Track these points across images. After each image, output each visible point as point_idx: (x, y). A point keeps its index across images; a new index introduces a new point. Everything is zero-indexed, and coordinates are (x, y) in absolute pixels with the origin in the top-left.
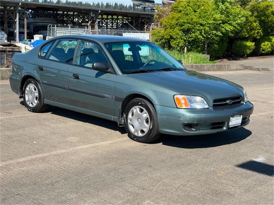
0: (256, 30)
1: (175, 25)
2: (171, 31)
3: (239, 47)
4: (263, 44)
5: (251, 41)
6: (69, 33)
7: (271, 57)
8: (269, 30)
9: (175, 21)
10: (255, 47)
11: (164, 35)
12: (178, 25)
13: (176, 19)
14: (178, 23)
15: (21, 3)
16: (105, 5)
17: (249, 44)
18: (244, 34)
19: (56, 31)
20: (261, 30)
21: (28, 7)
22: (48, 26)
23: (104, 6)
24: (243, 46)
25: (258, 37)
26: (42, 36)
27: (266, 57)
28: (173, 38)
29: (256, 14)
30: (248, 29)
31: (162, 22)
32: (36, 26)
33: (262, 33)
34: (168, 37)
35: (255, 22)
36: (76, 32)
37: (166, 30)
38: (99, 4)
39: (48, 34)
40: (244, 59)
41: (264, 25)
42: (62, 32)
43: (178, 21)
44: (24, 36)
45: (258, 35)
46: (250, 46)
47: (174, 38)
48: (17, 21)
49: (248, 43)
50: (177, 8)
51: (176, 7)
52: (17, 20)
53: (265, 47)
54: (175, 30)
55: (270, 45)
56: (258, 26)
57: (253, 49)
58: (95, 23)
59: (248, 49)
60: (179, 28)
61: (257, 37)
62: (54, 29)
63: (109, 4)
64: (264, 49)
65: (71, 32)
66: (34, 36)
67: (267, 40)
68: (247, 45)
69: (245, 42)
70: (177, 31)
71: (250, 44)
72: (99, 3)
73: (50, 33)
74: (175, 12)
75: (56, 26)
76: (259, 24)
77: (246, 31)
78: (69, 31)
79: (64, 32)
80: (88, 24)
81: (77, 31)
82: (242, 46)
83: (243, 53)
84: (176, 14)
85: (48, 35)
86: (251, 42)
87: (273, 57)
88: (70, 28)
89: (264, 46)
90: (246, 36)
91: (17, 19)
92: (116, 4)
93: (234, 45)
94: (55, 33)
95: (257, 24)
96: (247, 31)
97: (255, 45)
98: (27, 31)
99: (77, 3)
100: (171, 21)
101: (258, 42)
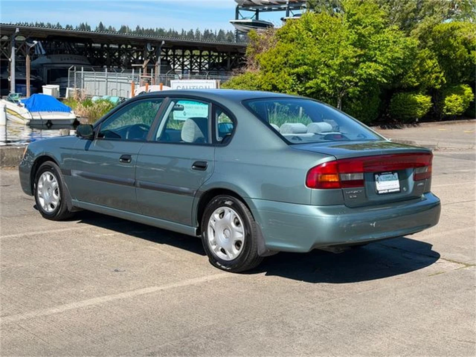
0: (432, 74)
1: (280, 65)
2: (273, 76)
3: (403, 105)
4: (448, 98)
5: (424, 93)
6: (105, 81)
7: (462, 122)
8: (459, 74)
9: (282, 58)
10: (432, 105)
11: (261, 83)
12: (288, 65)
13: (283, 54)
14: (288, 61)
15: (20, 29)
16: (203, 34)
17: (421, 99)
18: (410, 81)
19: (84, 77)
20: (443, 73)
21: (32, 36)
22: (70, 69)
23: (200, 36)
24: (410, 103)
25: (438, 87)
26: (57, 87)
27: (455, 123)
28: (278, 88)
29: (431, 43)
30: (418, 71)
31: (259, 60)
32: (52, 69)
33: (444, 79)
34: (268, 87)
35: (431, 58)
36: (115, 79)
37: (265, 74)
38: (193, 33)
39: (70, 83)
40: (411, 127)
41: (448, 64)
42: (94, 79)
43: (288, 59)
44: (26, 87)
45: (437, 82)
46: (422, 102)
47: (280, 89)
48: (11, 61)
49: (418, 97)
50: (285, 35)
51: (284, 33)
52: (12, 59)
53: (451, 104)
54: (282, 73)
55: (460, 100)
56: (437, 66)
57: (429, 107)
58: (155, 64)
59: (419, 107)
60: (289, 70)
61: (435, 85)
62: (81, 73)
63: (210, 32)
64: (449, 108)
65: (109, 80)
66: (43, 86)
67: (455, 91)
68: (416, 101)
69: (412, 95)
70: (285, 76)
71: (423, 99)
72: (192, 30)
73: (72, 81)
74: (283, 42)
75: (84, 69)
76: (439, 62)
77: (413, 76)
78: (106, 77)
79: (97, 79)
80: (143, 66)
81: (119, 77)
82: (406, 102)
83: (409, 115)
84: (285, 45)
85: (69, 85)
86: (424, 95)
87: (474, 122)
88: (106, 72)
89: (449, 103)
90: (413, 85)
91: (12, 56)
92: (221, 32)
93: (394, 101)
94: (82, 81)
95: (435, 63)
96: (415, 75)
97: (432, 101)
98: (31, 77)
99: (155, 30)
100: (274, 58)
101: (437, 95)
